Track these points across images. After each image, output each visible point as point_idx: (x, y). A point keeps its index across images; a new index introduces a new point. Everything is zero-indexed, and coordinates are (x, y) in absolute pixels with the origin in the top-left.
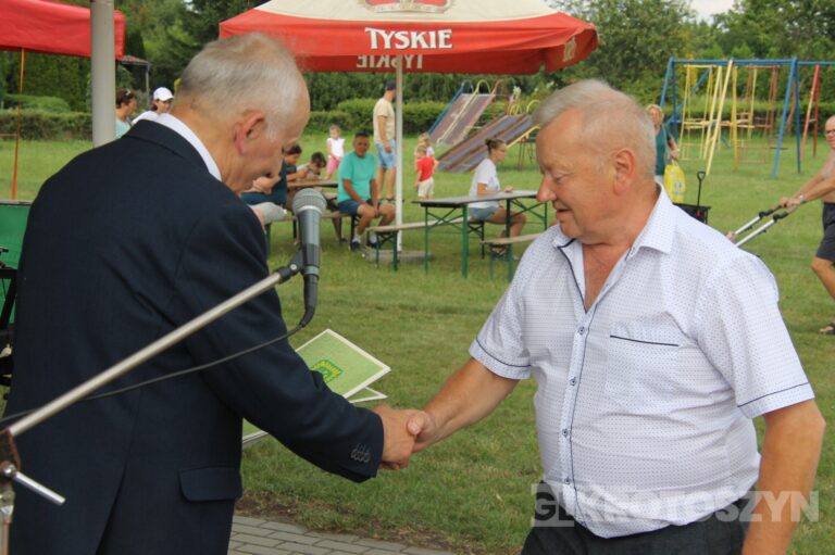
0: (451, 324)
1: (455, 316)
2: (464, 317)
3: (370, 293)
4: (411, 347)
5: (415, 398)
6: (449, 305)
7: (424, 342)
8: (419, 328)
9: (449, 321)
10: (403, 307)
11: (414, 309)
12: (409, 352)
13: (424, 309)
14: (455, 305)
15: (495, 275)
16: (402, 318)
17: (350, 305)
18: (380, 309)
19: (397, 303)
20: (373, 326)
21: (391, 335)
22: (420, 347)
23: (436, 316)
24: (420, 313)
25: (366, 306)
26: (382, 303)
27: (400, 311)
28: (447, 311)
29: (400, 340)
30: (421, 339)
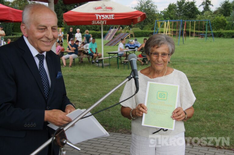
0: (118, 80)
1: (118, 78)
2: (120, 78)
3: (98, 73)
4: (110, 85)
5: (115, 97)
6: (116, 75)
7: (113, 84)
8: (111, 81)
9: (117, 79)
10: (106, 76)
11: (109, 76)
12: (110, 87)
13: (111, 76)
14: (118, 75)
15: (125, 68)
16: (107, 79)
17: (95, 76)
18: (101, 77)
19: (105, 75)
20: (101, 81)
21: (105, 83)
22: (112, 85)
23: (114, 78)
24: (110, 77)
25: (98, 76)
26: (101, 75)
27: (106, 77)
28: (116, 77)
29: (108, 84)
30: (112, 83)
